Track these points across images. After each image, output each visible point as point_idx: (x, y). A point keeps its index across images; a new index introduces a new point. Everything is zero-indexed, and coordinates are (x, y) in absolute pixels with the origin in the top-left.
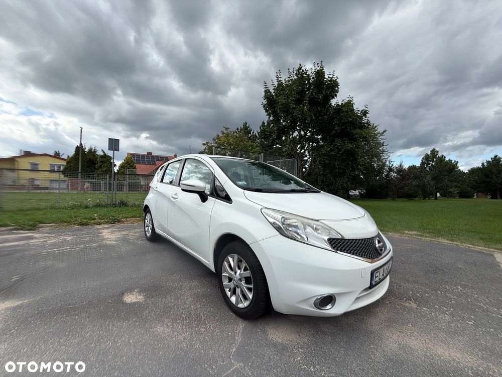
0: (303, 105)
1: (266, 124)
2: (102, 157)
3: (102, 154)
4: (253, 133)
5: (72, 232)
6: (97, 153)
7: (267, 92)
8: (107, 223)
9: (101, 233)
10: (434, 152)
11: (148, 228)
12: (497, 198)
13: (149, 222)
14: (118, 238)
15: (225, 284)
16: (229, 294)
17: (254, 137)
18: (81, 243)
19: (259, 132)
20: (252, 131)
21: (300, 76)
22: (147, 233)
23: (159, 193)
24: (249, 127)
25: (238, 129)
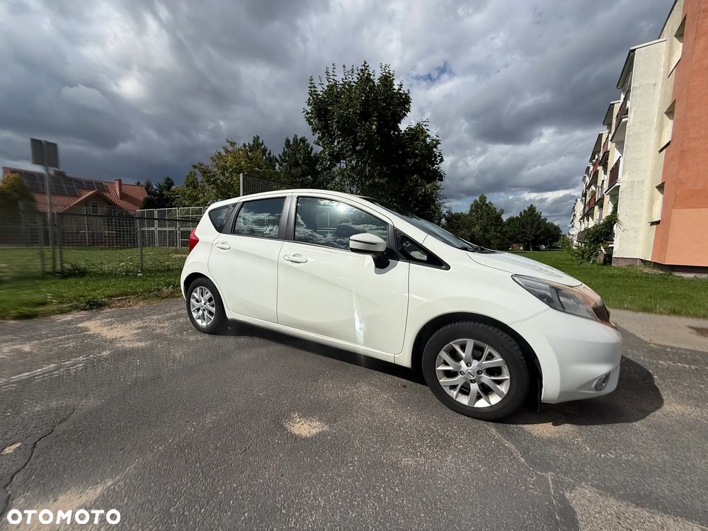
0: (370, 123)
1: (292, 143)
4: (270, 154)
7: (313, 93)
8: (77, 308)
9: (87, 329)
10: (483, 199)
11: (201, 312)
12: (529, 250)
13: (203, 302)
14: (137, 334)
15: (443, 381)
16: (453, 393)
17: (270, 161)
18: (71, 354)
19: (281, 154)
20: (268, 151)
21: (366, 79)
22: (199, 321)
23: (239, 252)
24: (263, 144)
25: (245, 146)
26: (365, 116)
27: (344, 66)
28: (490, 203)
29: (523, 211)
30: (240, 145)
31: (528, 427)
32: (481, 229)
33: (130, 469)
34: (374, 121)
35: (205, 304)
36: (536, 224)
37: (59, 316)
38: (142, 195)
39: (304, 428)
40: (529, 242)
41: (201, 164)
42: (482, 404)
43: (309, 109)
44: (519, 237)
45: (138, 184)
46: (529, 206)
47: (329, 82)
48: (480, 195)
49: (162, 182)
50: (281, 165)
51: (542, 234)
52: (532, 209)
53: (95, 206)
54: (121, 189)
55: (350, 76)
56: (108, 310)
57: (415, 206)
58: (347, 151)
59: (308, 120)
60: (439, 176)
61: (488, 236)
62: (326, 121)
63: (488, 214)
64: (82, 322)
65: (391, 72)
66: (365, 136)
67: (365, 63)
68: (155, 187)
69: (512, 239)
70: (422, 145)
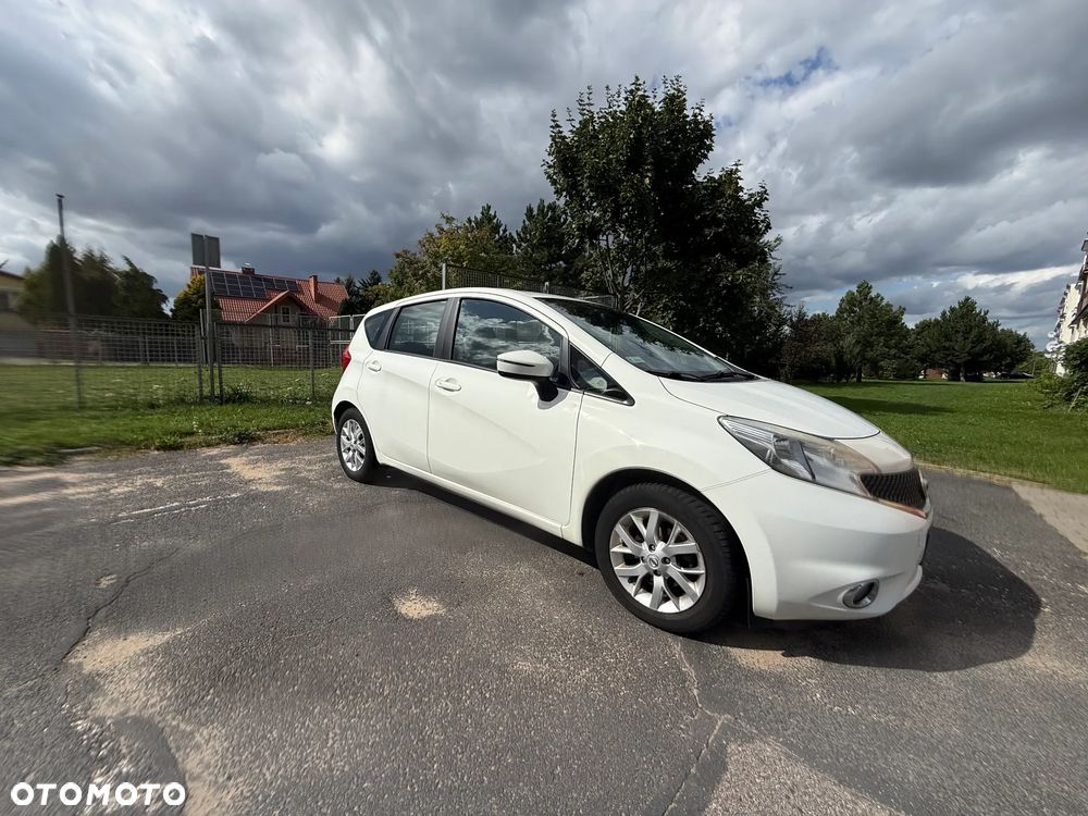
0: (641, 174)
1: (535, 213)
2: (126, 275)
3: (127, 268)
4: (505, 231)
5: (153, 466)
6: (111, 265)
7: (556, 135)
8: (226, 442)
9: (228, 467)
10: (865, 289)
11: (351, 453)
12: (959, 380)
13: (353, 440)
14: (277, 477)
15: (620, 568)
16: (631, 588)
17: (506, 242)
18: (200, 492)
19: (520, 230)
20: (503, 228)
21: (638, 104)
22: (349, 465)
23: (390, 375)
24: (495, 216)
25: (469, 221)
26: (634, 163)
27: (607, 87)
28: (878, 295)
29: (947, 309)
30: (461, 221)
31: (736, 652)
32: (858, 342)
33: (204, 622)
34: (648, 170)
35: (355, 443)
36: (975, 332)
37: (205, 449)
38: (340, 295)
39: (414, 607)
40: (958, 366)
41: (406, 252)
42: (668, 608)
43: (550, 159)
44: (937, 356)
45: (338, 281)
46: (962, 299)
47: (583, 115)
48: (860, 283)
49: (367, 277)
50: (518, 247)
51: (986, 351)
52: (967, 306)
53: (286, 312)
54: (316, 289)
55: (615, 103)
56: (260, 445)
57: (716, 305)
58: (606, 222)
59: (549, 177)
60: (760, 255)
61: (870, 354)
62: (574, 177)
63: (874, 316)
64: (226, 458)
65: (682, 89)
66: (633, 196)
67: (637, 79)
68: (358, 285)
69: (923, 359)
70: (729, 204)
